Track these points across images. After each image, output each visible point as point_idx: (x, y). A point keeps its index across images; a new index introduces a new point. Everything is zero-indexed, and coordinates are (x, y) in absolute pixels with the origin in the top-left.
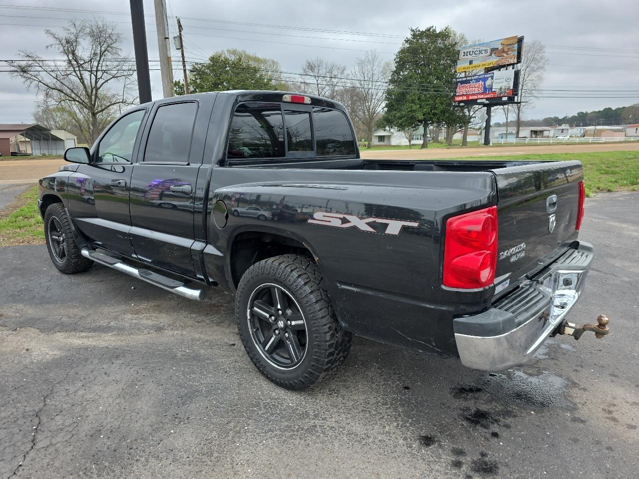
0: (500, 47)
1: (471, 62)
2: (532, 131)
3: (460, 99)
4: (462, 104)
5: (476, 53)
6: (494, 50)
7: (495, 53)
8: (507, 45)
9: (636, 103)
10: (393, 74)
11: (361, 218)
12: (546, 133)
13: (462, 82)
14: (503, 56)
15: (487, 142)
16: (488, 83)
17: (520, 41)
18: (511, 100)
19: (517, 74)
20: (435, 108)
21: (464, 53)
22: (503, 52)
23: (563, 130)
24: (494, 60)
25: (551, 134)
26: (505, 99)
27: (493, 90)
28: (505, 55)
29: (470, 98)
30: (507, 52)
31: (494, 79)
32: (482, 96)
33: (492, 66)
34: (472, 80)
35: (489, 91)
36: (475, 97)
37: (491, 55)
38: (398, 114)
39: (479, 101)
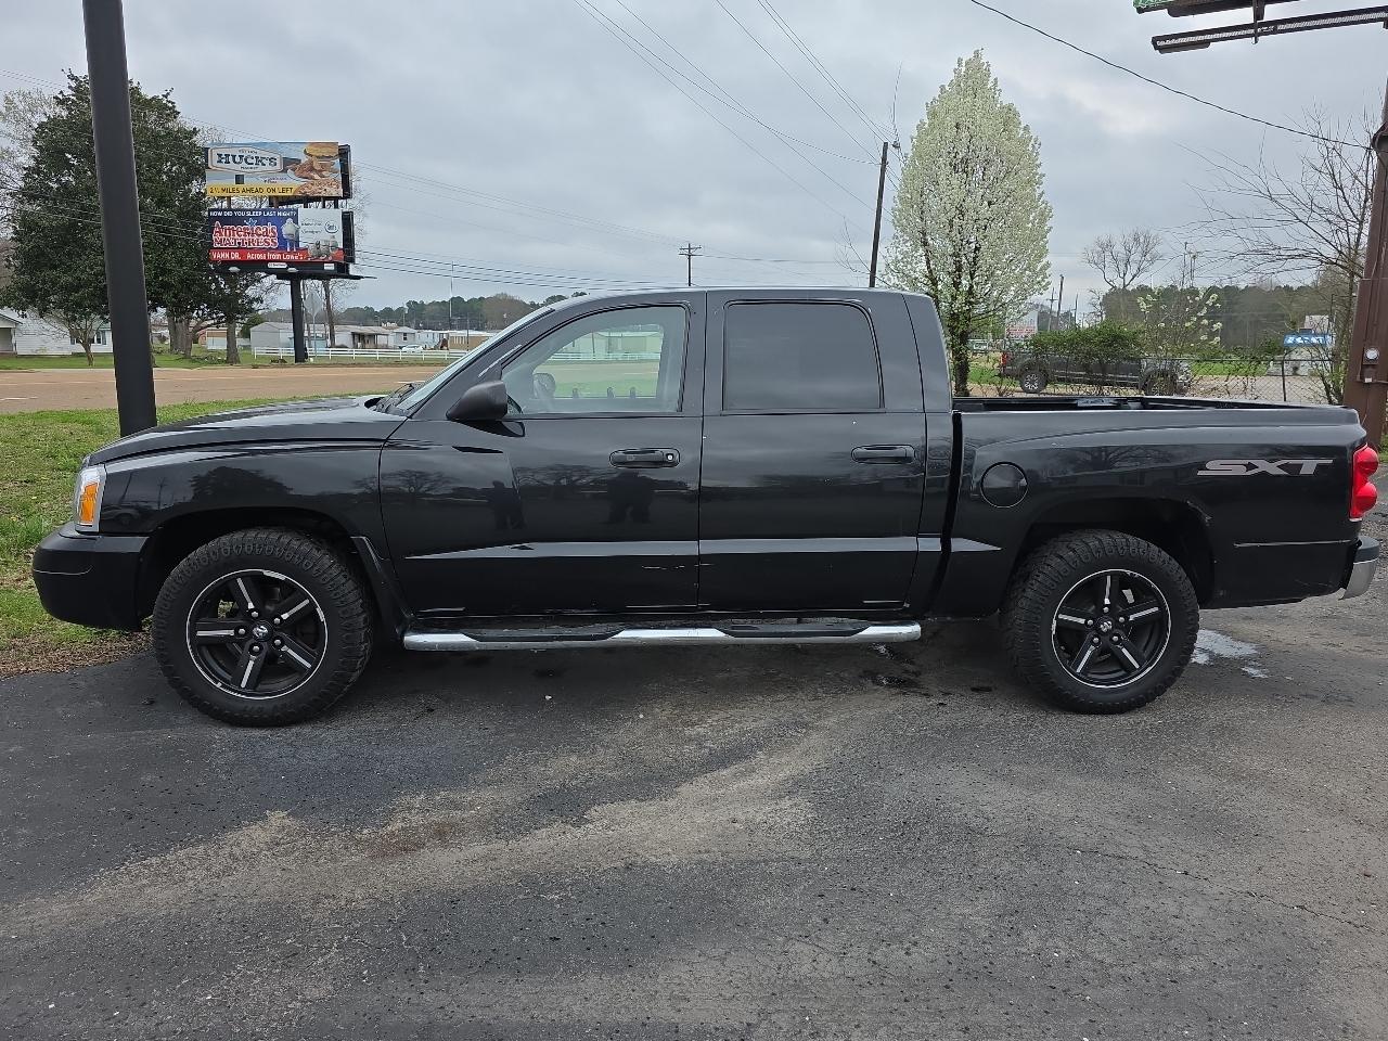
0: (304, 159)
1: (239, 179)
2: (354, 334)
3: (224, 256)
4: (233, 269)
5: (249, 160)
6: (289, 163)
7: (293, 170)
8: (318, 157)
9: (500, 292)
10: (27, 176)
11: (1271, 461)
12: (381, 340)
13: (225, 221)
14: (312, 178)
15: (301, 356)
16: (288, 228)
17: (344, 153)
18: (342, 271)
19: (347, 220)
20: (164, 272)
21: (220, 155)
22: (312, 169)
23: (405, 334)
24: (292, 184)
25: (391, 341)
26: (329, 267)
27: (301, 245)
28: (316, 177)
29: (250, 257)
30: (321, 171)
31: (300, 223)
32: (278, 256)
33: (289, 194)
34: (247, 218)
35: (291, 246)
36: (260, 257)
37: (285, 171)
38: (66, 279)
39: (271, 265)
